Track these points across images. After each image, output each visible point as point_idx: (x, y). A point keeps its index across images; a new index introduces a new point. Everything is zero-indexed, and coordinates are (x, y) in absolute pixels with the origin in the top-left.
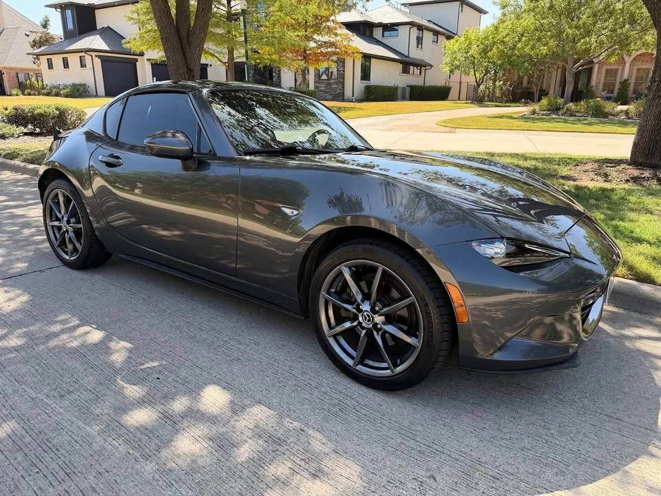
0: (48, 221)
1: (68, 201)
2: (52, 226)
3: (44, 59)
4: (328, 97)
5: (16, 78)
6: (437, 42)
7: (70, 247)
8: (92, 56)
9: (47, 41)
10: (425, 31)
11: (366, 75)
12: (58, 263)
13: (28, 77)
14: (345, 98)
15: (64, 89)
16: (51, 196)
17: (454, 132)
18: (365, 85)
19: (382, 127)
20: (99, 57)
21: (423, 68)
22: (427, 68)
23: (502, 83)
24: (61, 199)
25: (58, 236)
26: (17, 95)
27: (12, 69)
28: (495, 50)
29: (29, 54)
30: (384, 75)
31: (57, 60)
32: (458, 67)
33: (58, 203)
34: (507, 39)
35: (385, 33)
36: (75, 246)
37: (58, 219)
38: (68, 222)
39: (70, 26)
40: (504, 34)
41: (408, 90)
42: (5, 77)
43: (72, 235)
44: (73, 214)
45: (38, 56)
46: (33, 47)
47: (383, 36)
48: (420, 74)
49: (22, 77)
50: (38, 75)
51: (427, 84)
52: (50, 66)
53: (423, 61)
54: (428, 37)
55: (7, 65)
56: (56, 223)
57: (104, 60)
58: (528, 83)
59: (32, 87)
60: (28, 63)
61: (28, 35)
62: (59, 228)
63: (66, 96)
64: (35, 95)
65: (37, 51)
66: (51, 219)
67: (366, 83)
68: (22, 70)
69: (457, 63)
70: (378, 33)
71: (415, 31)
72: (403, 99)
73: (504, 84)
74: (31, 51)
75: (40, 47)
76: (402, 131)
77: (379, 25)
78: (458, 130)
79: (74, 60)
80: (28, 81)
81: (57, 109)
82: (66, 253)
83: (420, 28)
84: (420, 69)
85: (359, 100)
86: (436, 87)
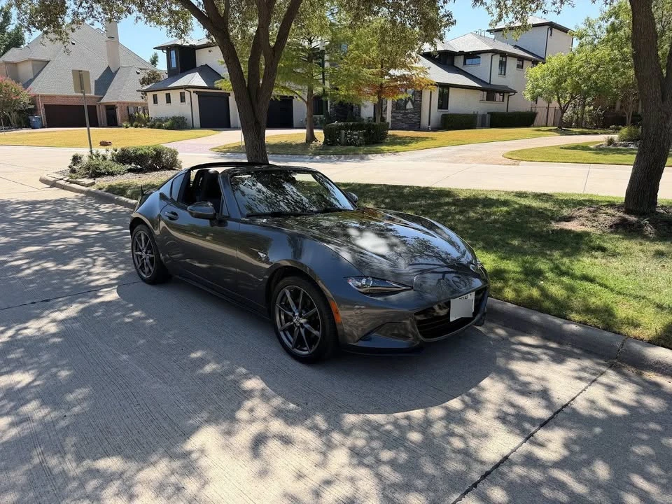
0: (134, 251)
1: (146, 239)
2: (137, 255)
3: (150, 95)
4: (404, 126)
5: (126, 112)
6: (522, 67)
7: (146, 269)
8: (190, 92)
9: (154, 78)
10: (508, 57)
11: (443, 103)
12: (139, 279)
13: (137, 110)
14: (422, 127)
15: (165, 121)
16: (137, 235)
17: (518, 165)
18: (441, 114)
19: (447, 159)
20: (197, 92)
21: (505, 94)
22: (511, 94)
23: (592, 108)
24: (143, 238)
25: (140, 262)
26: (127, 127)
27: (124, 103)
28: (569, 81)
29: (138, 91)
31: (161, 96)
32: (540, 95)
33: (141, 240)
34: (582, 70)
35: (467, 61)
36: (149, 269)
37: (140, 251)
38: (146, 253)
39: (174, 65)
40: (577, 66)
41: (488, 117)
42: (118, 110)
43: (148, 261)
44: (149, 248)
45: (145, 92)
46: (142, 84)
47: (465, 63)
48: (503, 101)
49: (131, 110)
50: (145, 109)
51: (510, 110)
52: (155, 101)
53: (506, 87)
54: (512, 64)
55: (120, 100)
56: (139, 253)
57: (201, 95)
58: (621, 107)
59: (139, 119)
60: (136, 98)
61: (138, 73)
62: (141, 256)
63: (168, 128)
64: (141, 127)
65: (146, 87)
66: (136, 249)
67: (444, 111)
68: (132, 103)
69: (540, 90)
70: (459, 62)
71: (497, 59)
72: (483, 126)
73: (594, 110)
74: (140, 87)
75: (148, 84)
76: (466, 163)
77: (461, 53)
78: (522, 162)
79: (175, 96)
80: (137, 114)
81: (155, 150)
82: (144, 273)
83: (504, 54)
84: (503, 96)
85: (436, 128)
86: (519, 112)
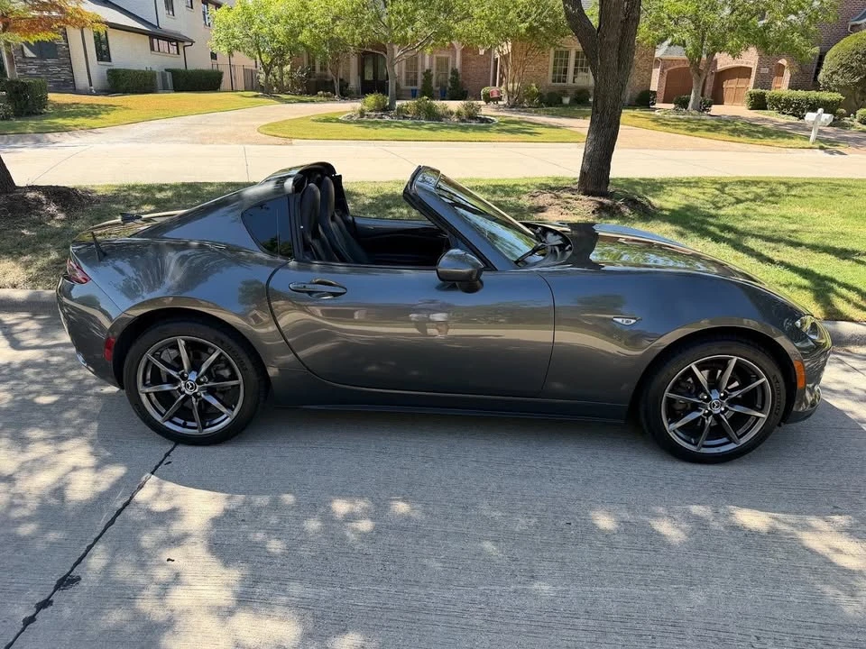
6: (192, 8)
11: (103, 54)
14: (79, 87)
17: (291, 144)
18: (106, 68)
21: (180, 43)
22: (186, 44)
23: (288, 68)
30: (130, 53)
32: (237, 47)
41: (169, 75)
48: (178, 53)
51: (191, 67)
53: (179, 33)
58: (321, 69)
67: (106, 66)
72: (165, 89)
73: (293, 70)
84: (177, 46)
85: (105, 91)
86: (203, 71)
